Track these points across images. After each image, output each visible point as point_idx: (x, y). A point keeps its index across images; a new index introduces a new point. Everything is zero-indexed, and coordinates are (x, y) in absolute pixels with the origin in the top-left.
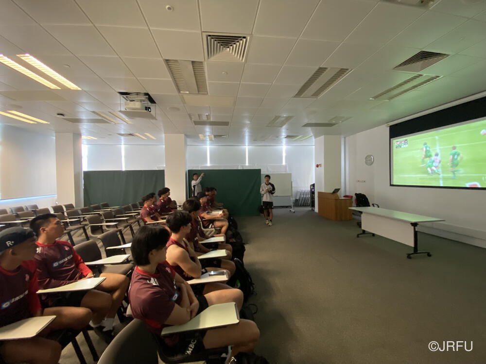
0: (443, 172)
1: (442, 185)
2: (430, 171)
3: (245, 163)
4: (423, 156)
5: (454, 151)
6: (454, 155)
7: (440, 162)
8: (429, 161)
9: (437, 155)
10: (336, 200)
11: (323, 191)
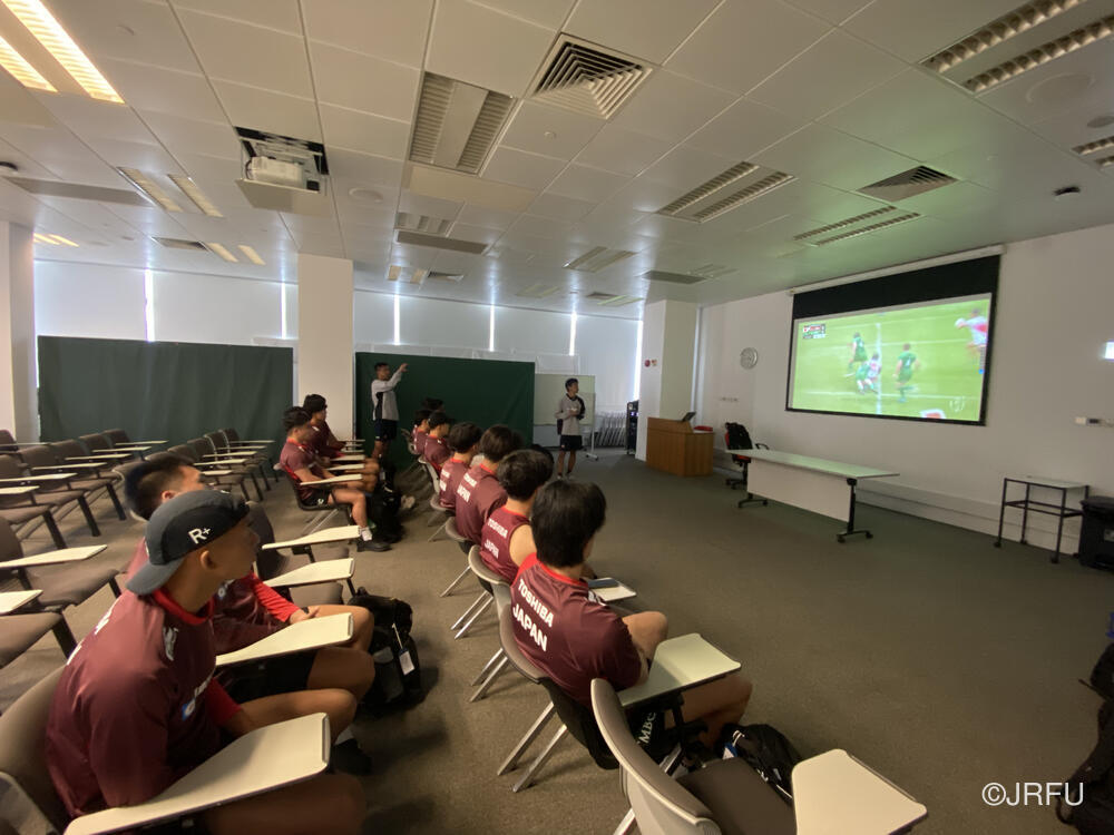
0: (883, 390)
1: (879, 413)
2: (861, 387)
3: (487, 345)
4: (852, 358)
5: (904, 353)
6: (904, 359)
7: (880, 370)
8: (860, 368)
9: (875, 357)
10: (687, 434)
11: (657, 415)
